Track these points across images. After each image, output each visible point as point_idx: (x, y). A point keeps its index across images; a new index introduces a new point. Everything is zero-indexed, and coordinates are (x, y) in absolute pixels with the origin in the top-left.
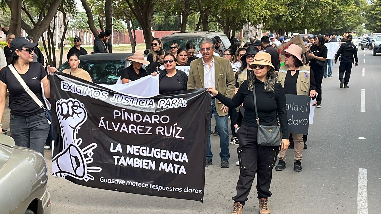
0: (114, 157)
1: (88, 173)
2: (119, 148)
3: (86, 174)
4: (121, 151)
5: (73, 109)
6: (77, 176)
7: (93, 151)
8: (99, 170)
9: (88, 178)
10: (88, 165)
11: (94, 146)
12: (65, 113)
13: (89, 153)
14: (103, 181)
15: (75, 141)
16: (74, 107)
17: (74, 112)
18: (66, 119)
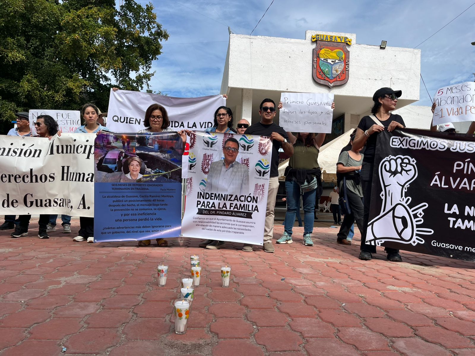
0: (449, 219)
1: (417, 235)
2: (455, 209)
3: (415, 237)
4: (458, 213)
5: (401, 166)
6: (402, 239)
7: (423, 211)
8: (431, 232)
9: (417, 241)
10: (418, 226)
11: (425, 205)
12: (393, 169)
13: (419, 213)
14: (435, 245)
15: (403, 199)
16: (403, 165)
17: (402, 169)
18: (394, 177)
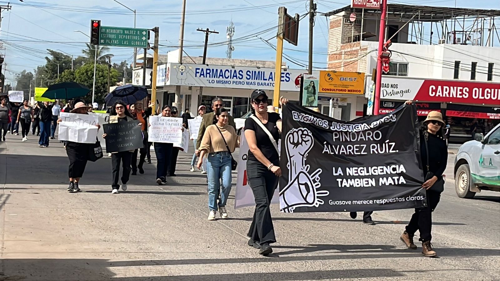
0: (338, 180)
1: (318, 197)
2: (340, 171)
3: (316, 199)
4: (342, 174)
5: (302, 137)
6: (308, 203)
7: (319, 176)
8: (327, 193)
9: (319, 203)
10: (317, 190)
11: (320, 171)
12: (296, 141)
13: (316, 178)
14: (332, 204)
15: (304, 167)
16: (303, 136)
17: (303, 140)
18: (296, 148)
